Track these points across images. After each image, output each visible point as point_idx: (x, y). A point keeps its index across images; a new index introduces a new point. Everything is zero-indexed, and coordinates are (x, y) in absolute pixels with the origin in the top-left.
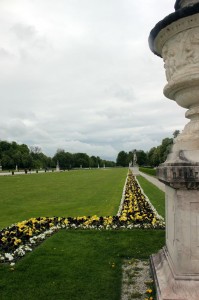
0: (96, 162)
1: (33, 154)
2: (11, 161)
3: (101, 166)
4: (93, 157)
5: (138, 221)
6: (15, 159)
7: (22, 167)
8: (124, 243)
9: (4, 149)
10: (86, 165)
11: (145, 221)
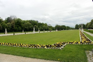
0: (68, 28)
1: (48, 26)
2: (42, 28)
3: (70, 29)
4: (67, 27)
5: (87, 43)
6: (44, 28)
7: (46, 30)
8: (84, 47)
9: (40, 25)
10: (65, 29)
11: (89, 43)
